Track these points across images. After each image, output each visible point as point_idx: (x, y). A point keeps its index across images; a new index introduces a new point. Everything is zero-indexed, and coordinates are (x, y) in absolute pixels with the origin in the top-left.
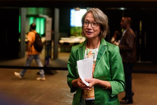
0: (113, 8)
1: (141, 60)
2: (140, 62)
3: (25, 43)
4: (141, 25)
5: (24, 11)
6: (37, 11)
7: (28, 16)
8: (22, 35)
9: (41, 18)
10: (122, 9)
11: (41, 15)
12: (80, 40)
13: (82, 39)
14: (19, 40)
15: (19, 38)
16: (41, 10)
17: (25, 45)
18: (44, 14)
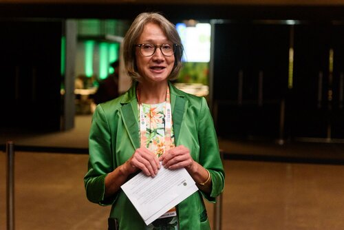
0: (269, 22)
1: (332, 137)
2: (328, 140)
3: (74, 97)
4: (331, 59)
5: (73, 27)
6: (102, 28)
7: (82, 39)
8: (67, 80)
9: (110, 42)
10: (291, 22)
11: (110, 37)
12: (197, 91)
13: (200, 89)
14: (62, 91)
15: (62, 86)
16: (111, 24)
17: (76, 102)
18: (117, 34)
